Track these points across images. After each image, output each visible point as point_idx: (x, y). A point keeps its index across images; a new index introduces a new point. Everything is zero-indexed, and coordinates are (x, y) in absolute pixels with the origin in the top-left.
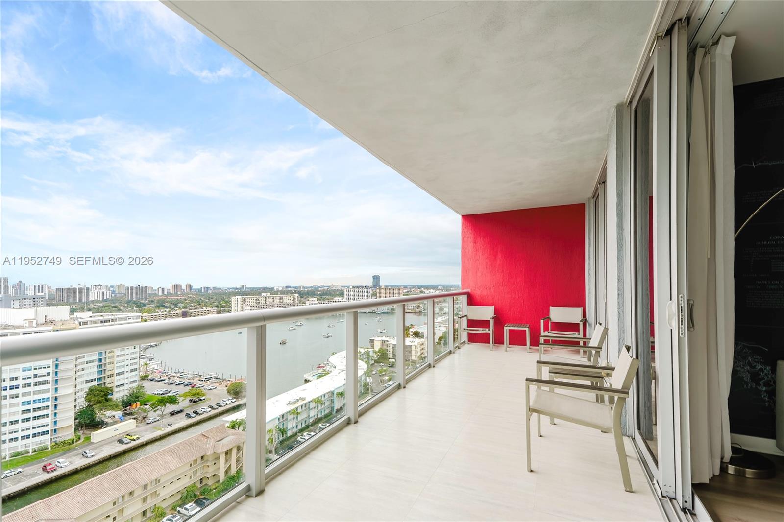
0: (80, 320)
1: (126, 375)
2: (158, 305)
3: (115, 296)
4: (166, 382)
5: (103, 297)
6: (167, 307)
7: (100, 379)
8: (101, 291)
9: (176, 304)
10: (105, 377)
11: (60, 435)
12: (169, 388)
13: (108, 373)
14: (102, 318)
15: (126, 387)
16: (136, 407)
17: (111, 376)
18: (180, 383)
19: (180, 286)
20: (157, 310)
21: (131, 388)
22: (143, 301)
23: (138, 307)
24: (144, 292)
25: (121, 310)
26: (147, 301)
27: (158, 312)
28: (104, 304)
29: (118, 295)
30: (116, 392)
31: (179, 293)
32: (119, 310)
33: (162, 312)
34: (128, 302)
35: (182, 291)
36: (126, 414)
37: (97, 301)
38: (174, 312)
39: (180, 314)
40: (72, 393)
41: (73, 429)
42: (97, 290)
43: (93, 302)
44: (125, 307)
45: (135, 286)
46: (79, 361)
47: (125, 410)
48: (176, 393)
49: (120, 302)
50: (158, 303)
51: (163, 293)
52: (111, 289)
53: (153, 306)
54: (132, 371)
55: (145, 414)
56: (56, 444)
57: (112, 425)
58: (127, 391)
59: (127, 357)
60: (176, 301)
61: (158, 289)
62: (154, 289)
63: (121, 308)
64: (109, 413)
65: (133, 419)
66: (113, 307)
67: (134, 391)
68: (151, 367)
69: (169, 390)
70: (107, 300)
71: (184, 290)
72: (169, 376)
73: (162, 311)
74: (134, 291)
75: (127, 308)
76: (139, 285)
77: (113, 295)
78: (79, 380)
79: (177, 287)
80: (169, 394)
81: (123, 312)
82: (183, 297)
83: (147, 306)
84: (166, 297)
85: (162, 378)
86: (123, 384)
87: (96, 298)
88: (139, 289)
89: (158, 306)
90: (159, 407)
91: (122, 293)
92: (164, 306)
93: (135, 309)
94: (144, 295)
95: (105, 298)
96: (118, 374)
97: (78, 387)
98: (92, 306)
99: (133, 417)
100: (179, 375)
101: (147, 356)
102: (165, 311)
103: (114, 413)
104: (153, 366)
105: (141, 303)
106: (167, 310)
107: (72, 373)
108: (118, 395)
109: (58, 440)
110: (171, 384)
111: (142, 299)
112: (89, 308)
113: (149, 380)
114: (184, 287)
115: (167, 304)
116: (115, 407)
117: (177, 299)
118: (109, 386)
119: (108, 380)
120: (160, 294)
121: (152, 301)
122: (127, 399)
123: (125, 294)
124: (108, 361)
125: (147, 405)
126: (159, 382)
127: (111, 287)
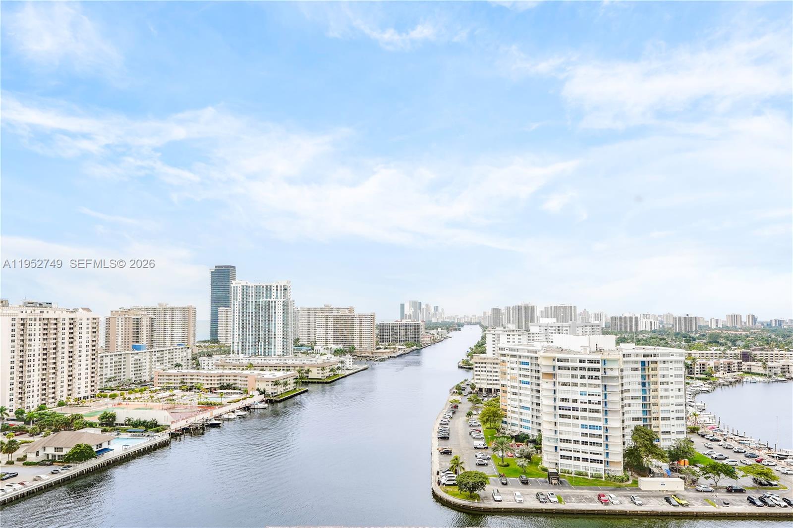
0: (624, 352)
1: (672, 422)
2: (711, 340)
3: (663, 326)
4: (721, 443)
5: (651, 328)
6: (721, 344)
7: (645, 419)
8: (649, 321)
9: (734, 341)
10: (650, 418)
11: (612, 469)
12: (726, 453)
13: (654, 415)
14: (643, 352)
15: (673, 436)
16: (684, 464)
17: (656, 419)
18: (740, 451)
19: (739, 318)
20: (709, 348)
21: (678, 439)
22: (692, 335)
23: (687, 341)
24: (694, 324)
25: (668, 344)
26: (697, 335)
27: (710, 350)
28: (653, 335)
29: (666, 326)
30: (663, 439)
31: (738, 327)
32: (667, 344)
33: (716, 350)
34: (677, 334)
35: (743, 323)
36: (673, 469)
37: (646, 332)
38: (731, 352)
39: (739, 355)
40: (620, 428)
41: (622, 466)
42: (645, 320)
43: (642, 332)
44: (673, 340)
45: (683, 315)
46: (625, 394)
47: (673, 464)
48: (734, 463)
49: (668, 335)
50: (710, 338)
51: (717, 326)
52: (660, 319)
53: (704, 341)
54: (678, 418)
55: (695, 478)
56: (609, 476)
57: (659, 477)
58: (674, 442)
59: (672, 401)
60: (734, 337)
61: (711, 320)
62: (705, 320)
63: (669, 341)
64: (655, 461)
65: (681, 478)
66: (661, 339)
67: (681, 444)
68: (703, 419)
69: (725, 456)
70: (654, 331)
71: (745, 322)
72: (725, 437)
73: (715, 348)
74: (683, 322)
75: (675, 342)
76: (687, 315)
77: (661, 326)
78: (626, 416)
79: (735, 318)
80: (725, 462)
81: (670, 346)
82: (744, 333)
83: (697, 341)
84: (720, 332)
85: (716, 437)
86: (669, 432)
87: (644, 329)
88: (688, 320)
89: (710, 342)
90: (710, 475)
91: (670, 324)
92: (718, 342)
93: (683, 343)
94: (694, 327)
95: (653, 329)
96: (663, 419)
97: (626, 423)
98: (641, 336)
99: (680, 475)
100: (738, 438)
101: (698, 404)
102: (720, 350)
103: (660, 463)
104: (705, 419)
105: (690, 337)
106: (722, 348)
107: (619, 407)
108: (665, 443)
109: (611, 473)
110: (727, 448)
111: (692, 332)
112: (638, 339)
113: (699, 435)
114: (744, 319)
115: (722, 341)
116: (661, 456)
117: (736, 334)
118: (654, 429)
119: (654, 423)
120: (714, 327)
121: (703, 335)
122: (674, 450)
123: (673, 326)
124: (653, 401)
125: (697, 466)
126: (711, 440)
127: (660, 316)
